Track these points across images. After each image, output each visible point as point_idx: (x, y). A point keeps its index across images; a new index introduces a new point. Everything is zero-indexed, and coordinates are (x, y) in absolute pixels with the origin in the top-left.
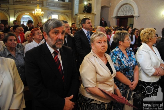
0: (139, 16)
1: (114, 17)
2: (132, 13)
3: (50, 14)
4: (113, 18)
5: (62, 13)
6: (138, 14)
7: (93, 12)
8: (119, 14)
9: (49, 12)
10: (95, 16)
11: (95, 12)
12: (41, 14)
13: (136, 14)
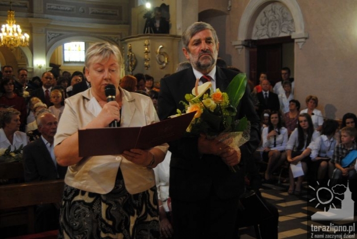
0: (306, 36)
1: (240, 43)
2: (288, 27)
3: (56, 41)
4: (236, 47)
5: (97, 35)
6: (305, 32)
7: (173, 31)
8: (256, 33)
9: (51, 32)
10: (179, 42)
11: (180, 29)
12: (22, 41)
13: (298, 32)
